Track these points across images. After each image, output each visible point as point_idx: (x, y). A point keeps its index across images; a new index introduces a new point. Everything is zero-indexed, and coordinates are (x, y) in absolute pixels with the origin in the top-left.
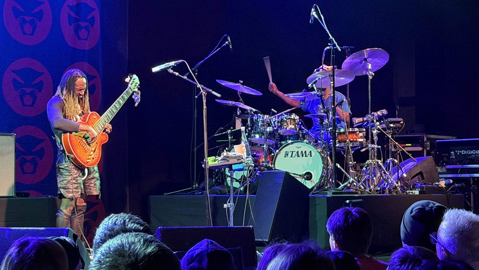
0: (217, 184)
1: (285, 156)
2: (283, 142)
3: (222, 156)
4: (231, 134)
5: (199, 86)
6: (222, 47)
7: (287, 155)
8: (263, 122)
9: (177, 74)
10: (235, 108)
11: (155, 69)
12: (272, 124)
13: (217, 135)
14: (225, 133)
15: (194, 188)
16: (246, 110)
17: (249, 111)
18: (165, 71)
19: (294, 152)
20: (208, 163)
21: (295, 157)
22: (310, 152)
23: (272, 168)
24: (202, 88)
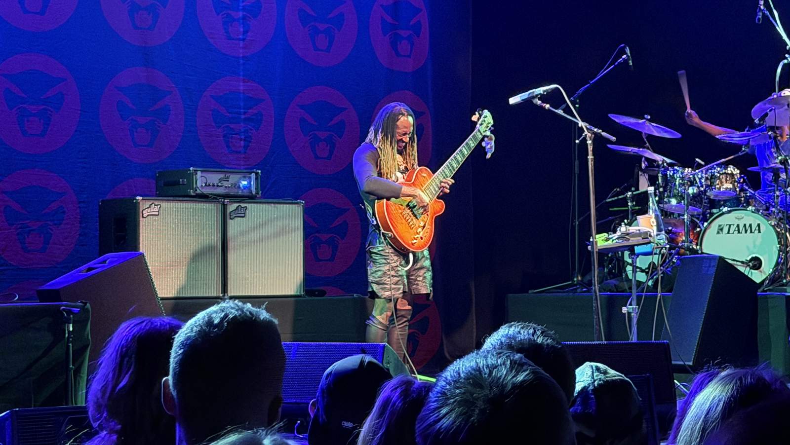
0: (612, 276)
1: (718, 233)
2: (715, 211)
3: (618, 233)
4: (633, 198)
5: (581, 124)
6: (616, 64)
7: (722, 230)
8: (682, 178)
9: (547, 106)
10: (638, 158)
11: (513, 101)
12: (696, 183)
13: (611, 200)
14: (622, 196)
15: (575, 283)
16: (655, 161)
17: (660, 163)
18: (528, 102)
19: (732, 226)
20: (596, 243)
21: (733, 233)
22: (759, 225)
23: (697, 250)
24: (587, 129)
